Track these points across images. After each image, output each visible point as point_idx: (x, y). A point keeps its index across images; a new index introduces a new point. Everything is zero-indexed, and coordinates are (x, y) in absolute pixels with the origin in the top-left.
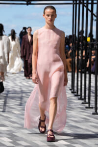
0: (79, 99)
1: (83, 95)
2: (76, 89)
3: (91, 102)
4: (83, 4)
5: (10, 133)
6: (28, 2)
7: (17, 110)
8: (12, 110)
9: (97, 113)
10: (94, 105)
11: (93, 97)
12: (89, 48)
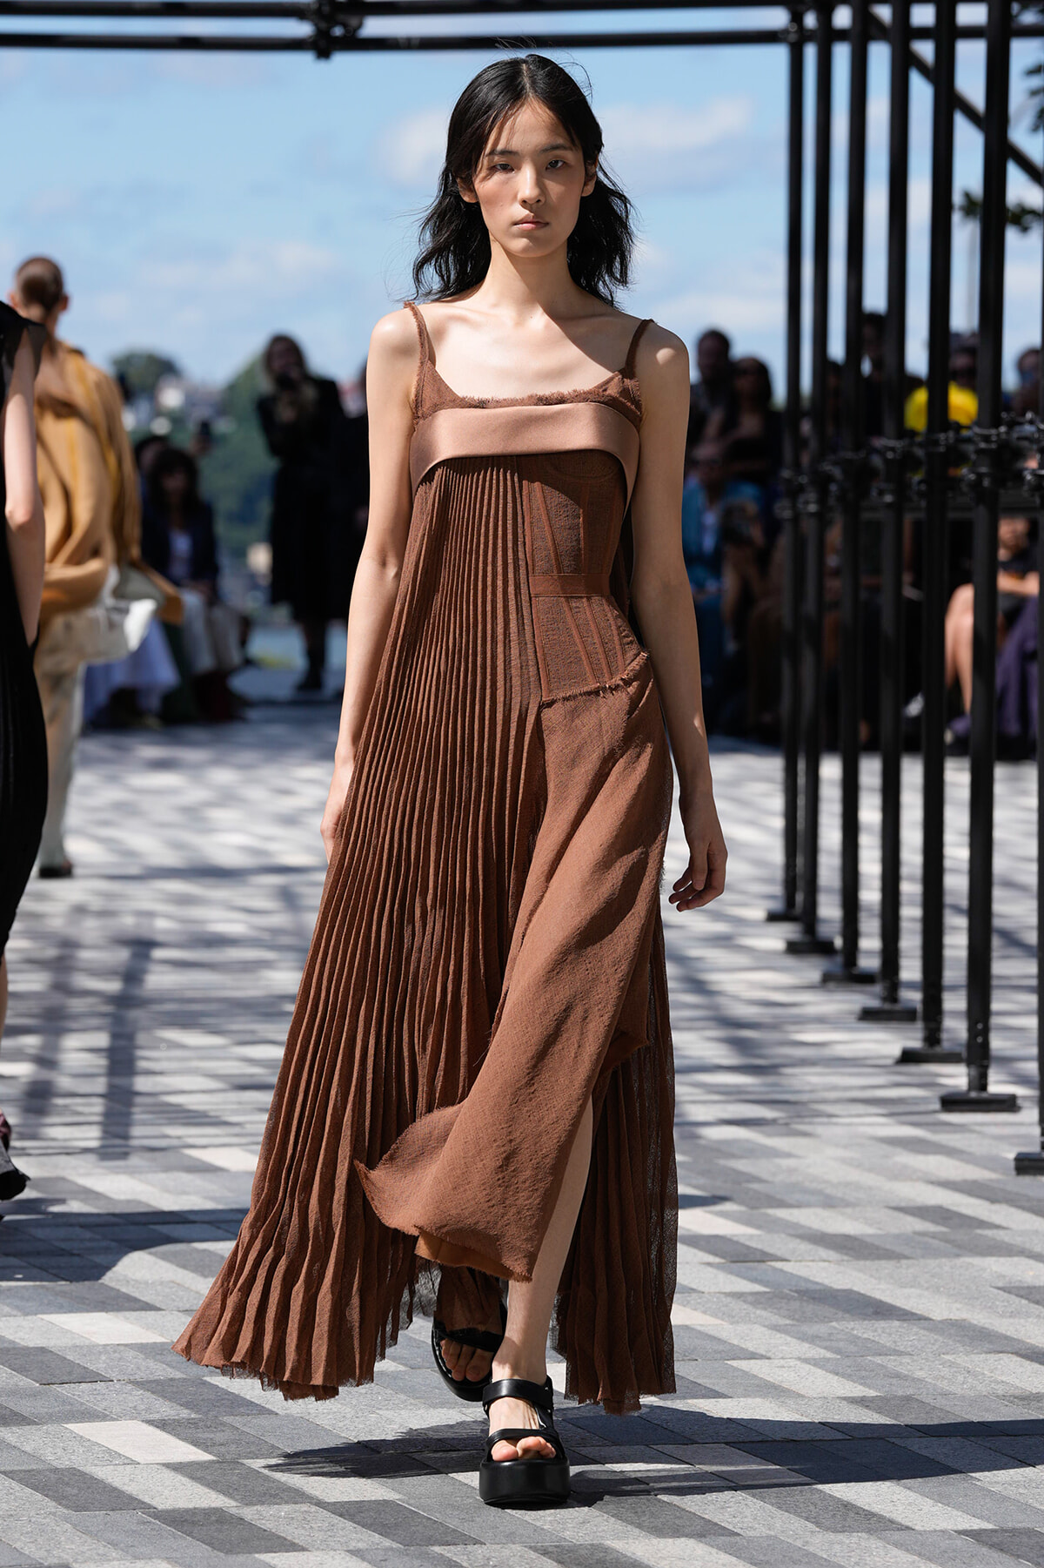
0: (868, 1015)
1: (911, 969)
2: (829, 910)
3: (997, 1043)
4: (902, 35)
5: (177, 1377)
6: (323, 25)
7: (237, 1135)
8: (190, 1136)
10: (1037, 1079)
11: (1024, 990)
12: (964, 489)
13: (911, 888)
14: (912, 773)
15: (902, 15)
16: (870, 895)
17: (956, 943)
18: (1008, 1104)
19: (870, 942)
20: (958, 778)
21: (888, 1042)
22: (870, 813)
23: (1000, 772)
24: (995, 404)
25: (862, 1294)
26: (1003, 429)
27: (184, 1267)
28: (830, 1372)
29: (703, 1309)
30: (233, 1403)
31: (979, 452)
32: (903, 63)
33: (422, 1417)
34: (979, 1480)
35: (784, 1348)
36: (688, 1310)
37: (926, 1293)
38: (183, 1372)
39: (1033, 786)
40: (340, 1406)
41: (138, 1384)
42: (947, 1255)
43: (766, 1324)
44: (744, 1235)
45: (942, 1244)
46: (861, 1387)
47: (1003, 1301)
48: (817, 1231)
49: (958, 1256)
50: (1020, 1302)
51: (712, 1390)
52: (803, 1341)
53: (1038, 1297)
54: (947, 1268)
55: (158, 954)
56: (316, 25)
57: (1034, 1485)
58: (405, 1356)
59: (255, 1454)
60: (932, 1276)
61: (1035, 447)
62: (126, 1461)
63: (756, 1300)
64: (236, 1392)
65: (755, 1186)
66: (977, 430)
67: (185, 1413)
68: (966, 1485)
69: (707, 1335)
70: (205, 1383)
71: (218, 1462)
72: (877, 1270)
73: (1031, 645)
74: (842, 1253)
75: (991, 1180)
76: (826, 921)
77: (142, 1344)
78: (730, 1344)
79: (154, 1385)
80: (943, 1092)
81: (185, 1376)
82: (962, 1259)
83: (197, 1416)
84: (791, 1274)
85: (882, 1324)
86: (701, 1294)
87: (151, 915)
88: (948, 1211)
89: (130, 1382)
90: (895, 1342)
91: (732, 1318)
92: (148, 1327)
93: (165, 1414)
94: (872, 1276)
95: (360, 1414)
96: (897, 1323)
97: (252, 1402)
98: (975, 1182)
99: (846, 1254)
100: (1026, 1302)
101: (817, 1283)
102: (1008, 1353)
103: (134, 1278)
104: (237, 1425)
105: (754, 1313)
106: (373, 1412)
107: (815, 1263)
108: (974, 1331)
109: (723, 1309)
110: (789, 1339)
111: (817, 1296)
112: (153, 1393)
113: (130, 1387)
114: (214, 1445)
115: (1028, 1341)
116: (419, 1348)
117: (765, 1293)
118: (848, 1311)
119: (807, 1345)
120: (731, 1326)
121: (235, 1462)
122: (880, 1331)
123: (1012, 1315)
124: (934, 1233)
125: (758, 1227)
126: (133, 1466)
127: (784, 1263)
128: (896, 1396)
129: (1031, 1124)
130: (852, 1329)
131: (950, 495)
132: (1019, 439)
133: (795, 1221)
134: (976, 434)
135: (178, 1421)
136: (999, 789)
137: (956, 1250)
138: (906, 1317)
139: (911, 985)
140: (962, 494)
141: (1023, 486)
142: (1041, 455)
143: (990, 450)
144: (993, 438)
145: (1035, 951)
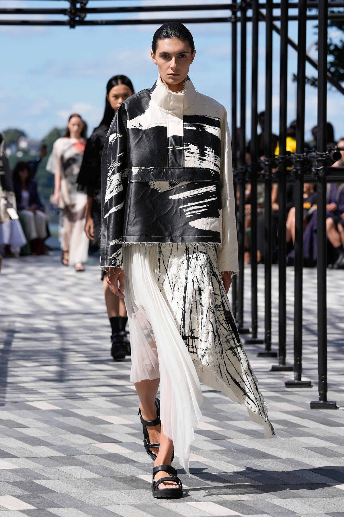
0: (261, 355)
1: (275, 339)
2: (248, 318)
3: (304, 364)
4: (270, 19)
5: (23, 480)
6: (72, 17)
7: (44, 397)
8: (29, 398)
9: (326, 404)
10: (318, 376)
11: (313, 345)
12: (292, 174)
13: (275, 311)
14: (275, 272)
15: (270, 12)
16: (261, 313)
17: (290, 329)
18: (308, 385)
19: (261, 330)
20: (290, 272)
21: (267, 364)
22: (261, 285)
23: (305, 271)
24: (302, 145)
25: (258, 450)
26: (305, 154)
27: (26, 443)
29: (204, 456)
30: (42, 489)
31: (297, 162)
32: (270, 28)
33: (107, 493)
34: (297, 513)
35: (231, 469)
36: (198, 456)
37: (280, 450)
38: (26, 479)
39: (316, 276)
40: (79, 490)
41: (9, 483)
42: (287, 437)
43: (225, 460)
44: (218, 430)
45: (286, 433)
46: (257, 482)
47: (306, 452)
48: (243, 428)
49: (291, 437)
50: (312, 452)
52: (238, 466)
53: (318, 451)
54: (287, 441)
55: (16, 335)
56: (70, 17)
57: (316, 515)
58: (102, 472)
59: (50, 507)
60: (282, 444)
61: (316, 160)
62: (6, 509)
63: (222, 452)
64: (44, 485)
65: (222, 413)
66: (296, 154)
67: (26, 493)
68: (293, 515)
69: (205, 464)
70: (33, 482)
71: (37, 509)
72: (263, 442)
73: (315, 227)
74: (251, 436)
75: (302, 411)
76: (246, 322)
77: (11, 469)
78: (213, 467)
79: (15, 483)
80: (286, 381)
81: (26, 480)
82: (292, 438)
83: (30, 494)
84: (234, 443)
85: (265, 460)
86: (203, 451)
87: (14, 322)
88: (287, 421)
89: (7, 482)
90: (269, 466)
91: (213, 459)
92: (14, 463)
93: (19, 493)
94: (261, 444)
95: (86, 493)
96: (270, 460)
97: (49, 489)
98: (297, 411)
99: (253, 437)
100: (314, 452)
101: (243, 447)
102: (308, 470)
103: (9, 446)
104: (44, 497)
105: (221, 457)
106: (91, 492)
107: (242, 440)
108: (296, 462)
109: (210, 455)
110: (233, 465)
111: (242, 451)
112: (15, 486)
113: (7, 484)
114: (36, 503)
115: (315, 466)
116: (106, 470)
117: (225, 450)
118: (253, 456)
119: (239, 468)
120: (213, 462)
121: (43, 509)
122: (264, 462)
123: (309, 457)
124: (282, 429)
125: (223, 428)
126: (8, 511)
127: (231, 440)
128: (269, 485)
129: (316, 391)
130: (255, 462)
131: (287, 176)
132: (310, 157)
133: (235, 425)
134: (296, 155)
135: (24, 495)
136: (304, 277)
137: (290, 435)
138: (273, 458)
139: (275, 344)
140: (291, 176)
141: (312, 173)
142: (318, 163)
143: (301, 161)
144: (302, 157)
145: (317, 332)
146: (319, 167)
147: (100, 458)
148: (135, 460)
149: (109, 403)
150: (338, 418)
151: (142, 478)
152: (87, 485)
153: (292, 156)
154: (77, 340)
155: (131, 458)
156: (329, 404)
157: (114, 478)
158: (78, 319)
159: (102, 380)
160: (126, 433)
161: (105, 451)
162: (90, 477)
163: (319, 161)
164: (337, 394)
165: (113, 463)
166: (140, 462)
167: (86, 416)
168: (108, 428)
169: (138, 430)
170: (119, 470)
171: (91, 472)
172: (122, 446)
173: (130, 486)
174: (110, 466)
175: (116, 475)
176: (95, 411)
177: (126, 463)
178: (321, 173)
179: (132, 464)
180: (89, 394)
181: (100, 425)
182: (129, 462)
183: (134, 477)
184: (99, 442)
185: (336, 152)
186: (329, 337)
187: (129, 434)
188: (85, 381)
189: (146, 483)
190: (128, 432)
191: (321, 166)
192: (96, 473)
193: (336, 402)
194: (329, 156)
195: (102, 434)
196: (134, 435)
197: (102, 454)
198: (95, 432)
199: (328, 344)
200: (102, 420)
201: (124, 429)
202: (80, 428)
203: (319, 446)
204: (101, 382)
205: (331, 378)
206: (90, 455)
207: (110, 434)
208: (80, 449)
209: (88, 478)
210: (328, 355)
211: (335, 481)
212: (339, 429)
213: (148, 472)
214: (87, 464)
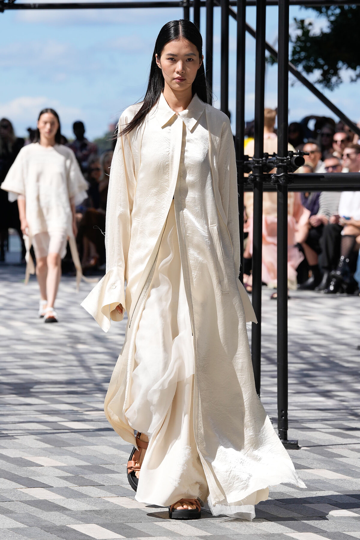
4: (226, 4)
9: (287, 444)
10: (277, 411)
11: (273, 377)
12: (249, 182)
26: (264, 158)
28: (193, 526)
31: (255, 167)
32: (226, 13)
46: (205, 532)
51: (147, 534)
58: (27, 522)
61: (275, 165)
66: (254, 159)
102: (262, 518)
116: (33, 518)
128: (218, 535)
132: (269, 162)
140: (249, 184)
141: (271, 181)
142: (278, 169)
143: (259, 166)
144: (261, 162)
145: (276, 361)
146: (279, 174)
147: (26, 505)
148: (66, 507)
149: (39, 442)
150: (299, 460)
151: (73, 528)
152: (10, 535)
153: (250, 161)
154: (5, 369)
155: (62, 505)
156: (289, 444)
157: (42, 529)
158: (7, 346)
159: (32, 416)
160: (57, 477)
161: (32, 497)
162: (14, 527)
163: (278, 167)
164: (300, 432)
165: (41, 511)
166: (73, 510)
167: (12, 456)
168: (37, 471)
169: (71, 473)
170: (48, 519)
171: (15, 521)
172: (53, 491)
173: (59, 537)
174: (38, 514)
175: (44, 524)
176: (23, 451)
177: (56, 510)
178: (281, 181)
179: (62, 512)
180: (16, 432)
181: (28, 468)
182: (60, 510)
183: (65, 526)
184: (26, 487)
185: (298, 157)
186: (291, 367)
187: (60, 477)
188: (12, 417)
189: (78, 533)
190: (59, 476)
191: (282, 173)
192: (20, 522)
193: (297, 441)
194: (290, 161)
195: (29, 477)
196: (66, 478)
197: (29, 501)
198: (22, 476)
199: (289, 375)
200: (30, 461)
201: (55, 472)
202: (4, 470)
203: (277, 491)
204: (31, 417)
205: (292, 413)
206: (15, 502)
207: (38, 477)
208: (4, 495)
209: (12, 527)
210: (289, 387)
211: (293, 531)
212: (300, 472)
213: (81, 521)
214: (12, 512)
